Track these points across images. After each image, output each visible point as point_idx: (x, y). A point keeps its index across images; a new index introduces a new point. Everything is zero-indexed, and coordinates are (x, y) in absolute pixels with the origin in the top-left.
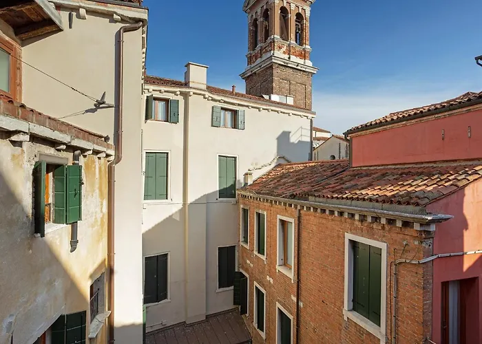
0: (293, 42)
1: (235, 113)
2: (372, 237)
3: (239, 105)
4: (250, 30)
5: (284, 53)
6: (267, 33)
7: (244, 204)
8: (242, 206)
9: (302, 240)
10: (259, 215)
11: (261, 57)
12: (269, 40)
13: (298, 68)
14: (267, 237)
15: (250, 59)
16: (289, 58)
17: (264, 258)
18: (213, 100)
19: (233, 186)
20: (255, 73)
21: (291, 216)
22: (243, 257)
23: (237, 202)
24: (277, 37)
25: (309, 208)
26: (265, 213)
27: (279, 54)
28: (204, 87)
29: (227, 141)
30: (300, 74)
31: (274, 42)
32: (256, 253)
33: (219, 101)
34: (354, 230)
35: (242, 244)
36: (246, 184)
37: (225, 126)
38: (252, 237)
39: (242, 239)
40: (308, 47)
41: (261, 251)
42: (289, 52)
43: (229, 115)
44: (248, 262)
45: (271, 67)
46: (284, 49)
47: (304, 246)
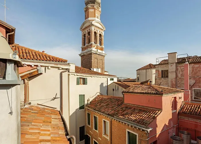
0: (98, 44)
1: (84, 79)
2: (134, 131)
3: (85, 76)
4: (82, 38)
5: (95, 48)
6: (89, 41)
7: (88, 111)
8: (87, 112)
9: (112, 128)
10: (95, 117)
11: (87, 49)
12: (90, 44)
13: (100, 54)
14: (99, 125)
15: (83, 49)
16: (97, 50)
17: (97, 131)
18: (77, 75)
19: (84, 105)
20: (85, 55)
21: (108, 120)
22: (88, 130)
23: (85, 110)
24: (93, 43)
25: (114, 120)
26: (98, 117)
27: (94, 49)
28: (74, 71)
29: (82, 89)
30: (100, 56)
31: (92, 44)
32: (94, 129)
33: (79, 76)
34: (129, 129)
35: (87, 125)
36: (88, 103)
37: (81, 84)
38: (92, 124)
39: (87, 123)
40: (103, 46)
41: (96, 128)
42: (97, 48)
43: (82, 80)
44: (90, 131)
45: (91, 54)
46: (95, 47)
47: (113, 130)
